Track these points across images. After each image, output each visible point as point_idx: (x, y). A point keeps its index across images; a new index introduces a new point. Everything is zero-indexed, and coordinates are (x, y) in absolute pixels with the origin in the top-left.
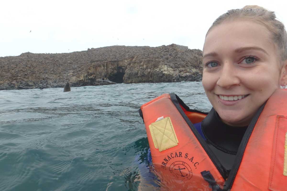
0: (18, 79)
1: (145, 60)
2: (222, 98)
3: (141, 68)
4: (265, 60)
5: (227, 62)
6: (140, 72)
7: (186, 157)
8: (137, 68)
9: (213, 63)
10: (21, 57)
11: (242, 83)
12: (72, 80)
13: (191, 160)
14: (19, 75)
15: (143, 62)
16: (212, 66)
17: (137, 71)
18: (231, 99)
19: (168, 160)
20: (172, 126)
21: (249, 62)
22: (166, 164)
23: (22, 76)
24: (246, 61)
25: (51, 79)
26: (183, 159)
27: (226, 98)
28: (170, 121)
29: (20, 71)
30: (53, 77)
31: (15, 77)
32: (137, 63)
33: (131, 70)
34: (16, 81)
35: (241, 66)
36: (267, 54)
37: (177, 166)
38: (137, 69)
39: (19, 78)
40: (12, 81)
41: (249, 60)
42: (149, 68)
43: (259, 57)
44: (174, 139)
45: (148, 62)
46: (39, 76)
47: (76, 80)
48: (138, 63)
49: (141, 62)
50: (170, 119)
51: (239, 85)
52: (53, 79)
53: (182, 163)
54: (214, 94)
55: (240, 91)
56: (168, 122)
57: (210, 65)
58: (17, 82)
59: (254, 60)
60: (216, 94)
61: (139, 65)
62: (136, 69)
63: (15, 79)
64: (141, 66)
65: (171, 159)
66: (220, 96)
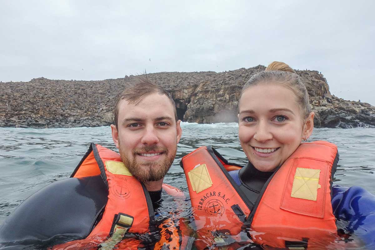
0: (22, 114)
1: (225, 88)
2: (258, 150)
3: (221, 100)
4: (292, 119)
5: (262, 119)
6: (218, 105)
7: (219, 195)
8: (211, 99)
9: (249, 118)
10: (31, 84)
11: (275, 138)
12: (106, 118)
13: (223, 197)
14: (24, 109)
15: (222, 90)
16: (248, 120)
17: (213, 105)
18: (265, 151)
19: (204, 199)
20: (208, 171)
21: (279, 120)
22: (203, 203)
23: (29, 109)
24: (278, 119)
25: (74, 116)
26: (216, 197)
27: (261, 151)
28: (206, 167)
29: (27, 102)
30: (77, 112)
31: (17, 111)
32: (210, 92)
33: (199, 104)
34: (19, 117)
35: (274, 124)
36: (294, 114)
37: (212, 203)
38: (213, 101)
39: (24, 112)
40: (10, 117)
41: (280, 119)
42: (235, 99)
43: (288, 116)
44: (209, 182)
45: (233, 90)
46: (55, 110)
47: (112, 118)
48: (212, 92)
49: (218, 90)
50: (206, 166)
51: (272, 140)
52: (77, 116)
53: (215, 201)
54: (250, 145)
55: (273, 145)
56: (204, 168)
57: (246, 120)
58: (19, 119)
59: (284, 119)
60: (252, 146)
61: (216, 96)
62: (209, 101)
63: (17, 115)
64: (220, 96)
65: (206, 198)
66: (255, 148)
